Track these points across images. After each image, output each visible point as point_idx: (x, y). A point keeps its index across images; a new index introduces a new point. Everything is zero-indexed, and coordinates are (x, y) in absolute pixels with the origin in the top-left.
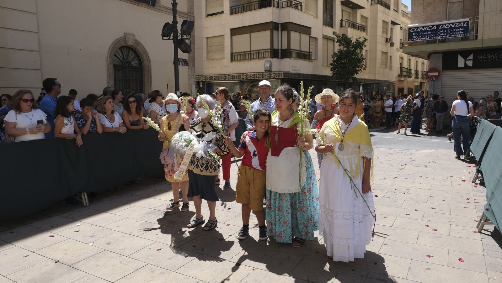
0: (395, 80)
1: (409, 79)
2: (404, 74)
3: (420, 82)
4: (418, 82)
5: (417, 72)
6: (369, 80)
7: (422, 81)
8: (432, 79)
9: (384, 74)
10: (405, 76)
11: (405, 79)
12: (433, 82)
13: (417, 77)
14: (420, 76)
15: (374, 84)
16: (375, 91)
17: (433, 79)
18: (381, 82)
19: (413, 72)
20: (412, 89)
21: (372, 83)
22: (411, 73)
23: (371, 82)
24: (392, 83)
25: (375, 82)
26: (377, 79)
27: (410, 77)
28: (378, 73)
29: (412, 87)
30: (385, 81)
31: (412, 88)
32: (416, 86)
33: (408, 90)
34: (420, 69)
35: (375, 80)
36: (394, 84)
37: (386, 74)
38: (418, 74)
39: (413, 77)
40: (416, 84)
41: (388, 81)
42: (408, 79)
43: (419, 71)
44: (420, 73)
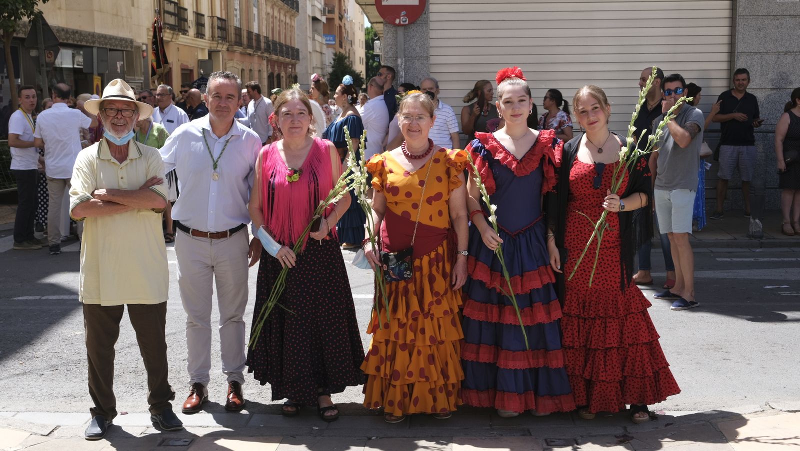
0: (145, 40)
1: (182, 39)
2: (171, 20)
3: (209, 51)
4: (203, 49)
5: (199, 15)
6: (75, 32)
7: (214, 46)
8: (397, 21)
9: (117, 15)
10: (172, 28)
11: (175, 36)
12: (401, 32)
13: (200, 34)
14: (207, 31)
15: (95, 50)
16: (99, 75)
17: (402, 19)
18: (111, 45)
19: (191, 17)
20: (191, 71)
21: (84, 43)
22: (186, 20)
23: (81, 41)
24: (139, 48)
25: (94, 42)
26: (99, 30)
27: (185, 32)
28: (101, 11)
29: (192, 64)
30: (122, 39)
31: (190, 67)
32: (201, 63)
33: (182, 74)
34: (205, 10)
35: (93, 35)
36: (143, 51)
37: (122, 17)
38: (203, 25)
39: (192, 31)
40: (200, 58)
41: (132, 41)
42: (180, 39)
43: (203, 15)
44: (207, 22)
